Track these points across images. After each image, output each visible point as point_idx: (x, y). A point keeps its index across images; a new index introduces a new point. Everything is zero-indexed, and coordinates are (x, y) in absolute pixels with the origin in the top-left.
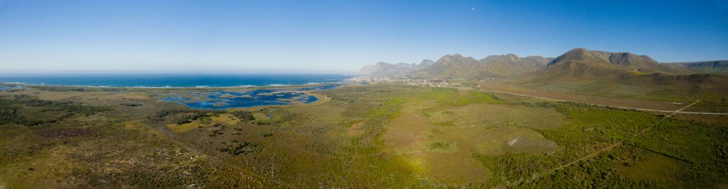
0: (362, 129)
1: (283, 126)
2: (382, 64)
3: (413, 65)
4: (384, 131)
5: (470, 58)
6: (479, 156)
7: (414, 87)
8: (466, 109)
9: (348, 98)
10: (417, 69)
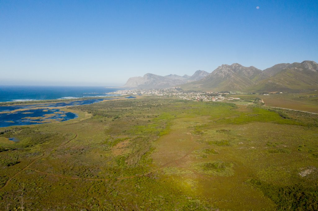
0: (128, 147)
1: (33, 150)
2: (150, 75)
3: (185, 76)
4: (152, 149)
5: (252, 68)
6: (259, 183)
7: (186, 101)
8: (245, 128)
9: (112, 114)
10: (189, 81)
